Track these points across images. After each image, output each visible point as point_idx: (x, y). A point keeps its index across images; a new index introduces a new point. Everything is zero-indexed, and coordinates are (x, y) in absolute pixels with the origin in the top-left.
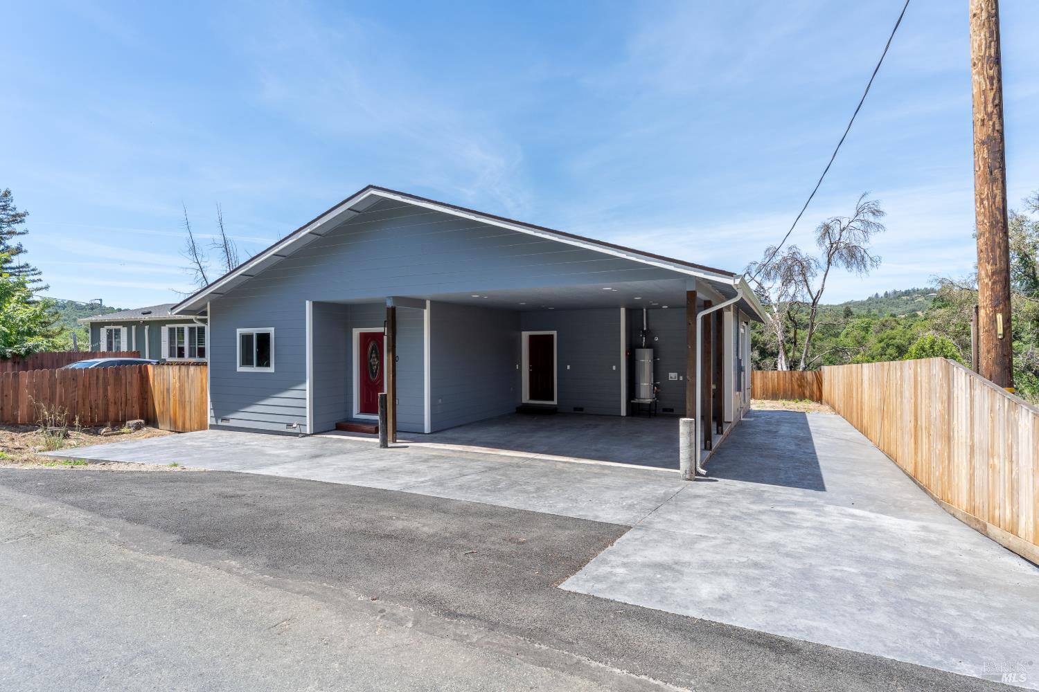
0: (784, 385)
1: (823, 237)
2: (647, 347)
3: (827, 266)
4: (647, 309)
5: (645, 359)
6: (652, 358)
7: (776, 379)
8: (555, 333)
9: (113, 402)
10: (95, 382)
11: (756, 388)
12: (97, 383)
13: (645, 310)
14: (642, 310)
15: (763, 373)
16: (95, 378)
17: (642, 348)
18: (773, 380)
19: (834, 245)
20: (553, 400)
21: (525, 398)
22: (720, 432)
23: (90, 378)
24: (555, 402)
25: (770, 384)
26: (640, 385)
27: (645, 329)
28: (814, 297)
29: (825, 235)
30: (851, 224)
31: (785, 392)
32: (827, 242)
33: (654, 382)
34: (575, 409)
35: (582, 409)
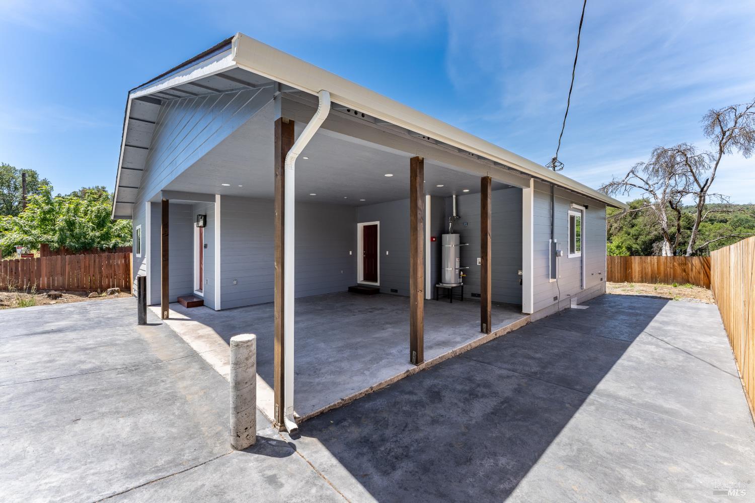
0: (665, 270)
1: (713, 125)
2: (454, 232)
3: (718, 155)
4: (457, 196)
5: (451, 243)
6: (458, 242)
7: (656, 264)
8: (378, 223)
9: (106, 276)
10: (93, 264)
11: (634, 273)
12: (94, 264)
13: (454, 196)
14: (452, 197)
15: (641, 258)
16: (93, 261)
17: (448, 233)
18: (652, 265)
19: (727, 134)
20: (376, 281)
21: (360, 278)
22: (485, 330)
23: (89, 261)
24: (378, 284)
25: (650, 268)
26: (445, 270)
27: (454, 215)
28: (702, 185)
29: (713, 124)
30: (749, 111)
31: (666, 275)
32: (718, 130)
33: (461, 266)
34: (392, 290)
35: (396, 291)
